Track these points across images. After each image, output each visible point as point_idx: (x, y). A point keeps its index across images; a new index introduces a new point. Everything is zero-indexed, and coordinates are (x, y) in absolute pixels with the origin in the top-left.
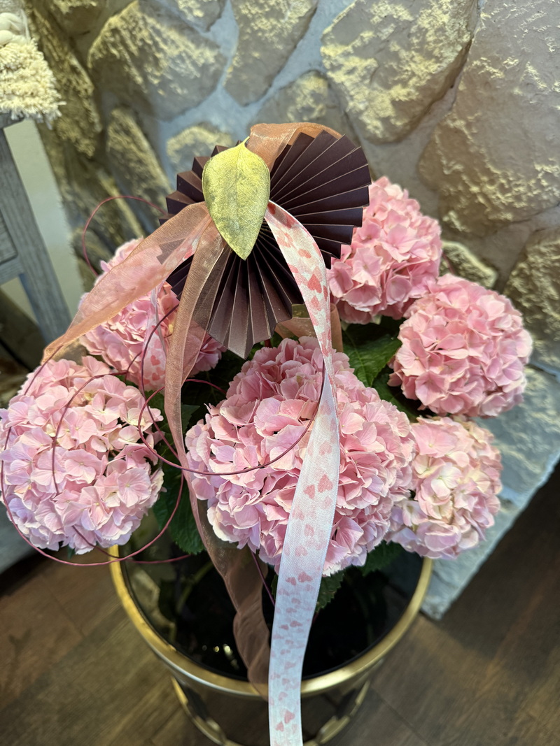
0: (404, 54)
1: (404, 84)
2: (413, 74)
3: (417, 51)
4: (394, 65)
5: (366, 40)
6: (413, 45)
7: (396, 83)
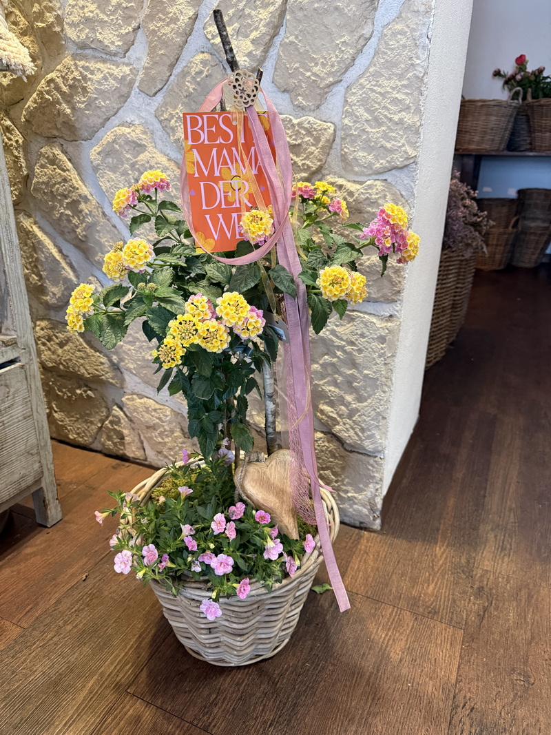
0: (253, 13)
1: (257, 29)
2: (261, 20)
3: (260, 8)
4: (249, 21)
5: (231, 14)
6: (258, 6)
7: (252, 31)
